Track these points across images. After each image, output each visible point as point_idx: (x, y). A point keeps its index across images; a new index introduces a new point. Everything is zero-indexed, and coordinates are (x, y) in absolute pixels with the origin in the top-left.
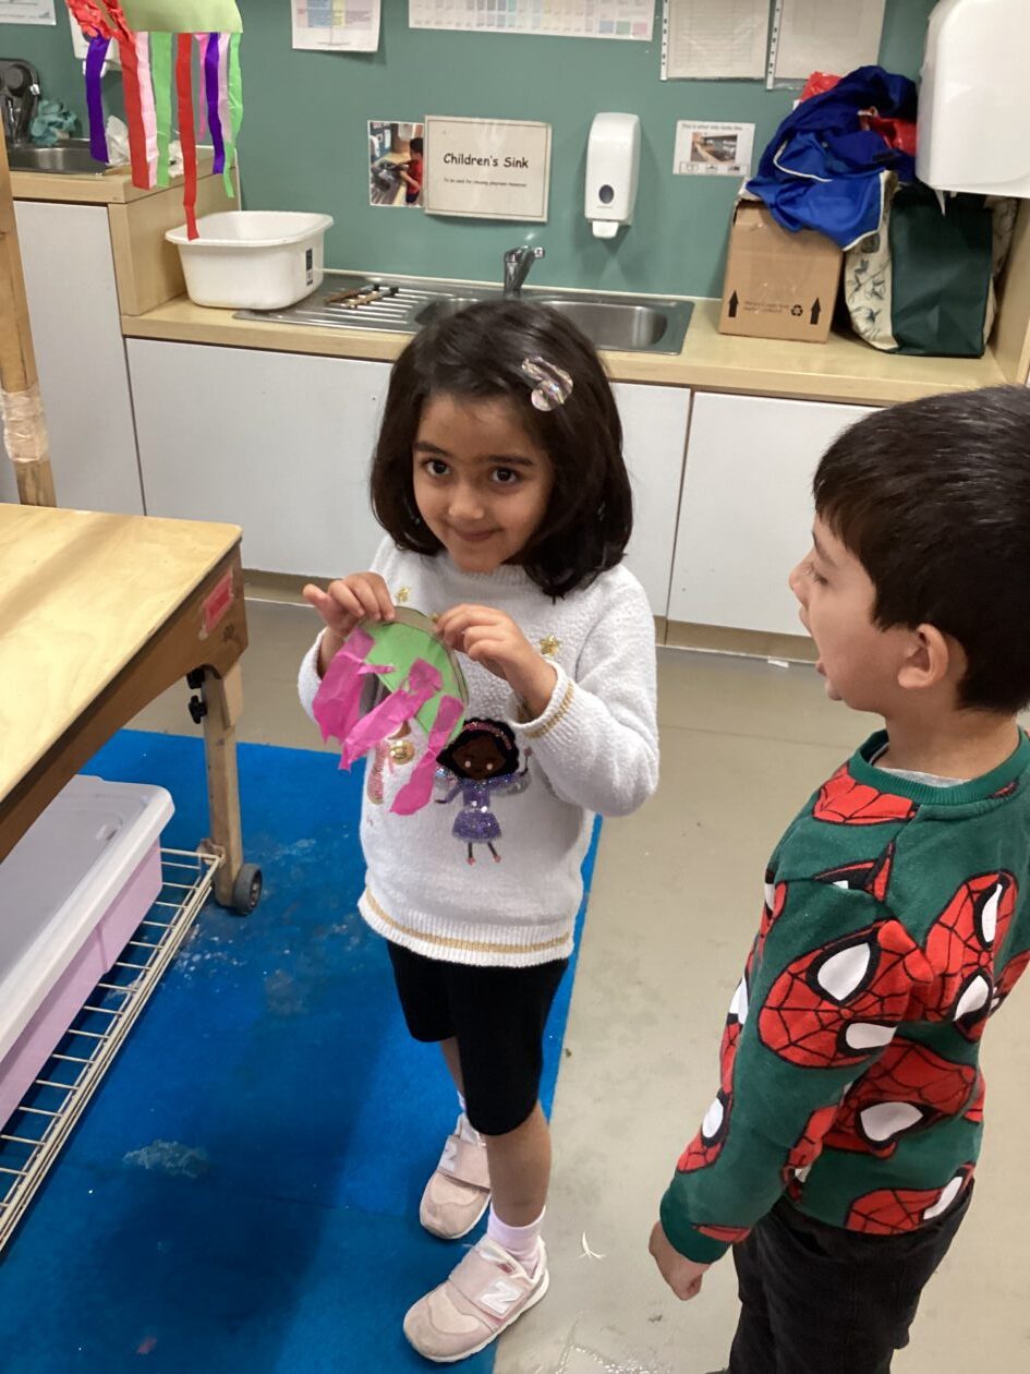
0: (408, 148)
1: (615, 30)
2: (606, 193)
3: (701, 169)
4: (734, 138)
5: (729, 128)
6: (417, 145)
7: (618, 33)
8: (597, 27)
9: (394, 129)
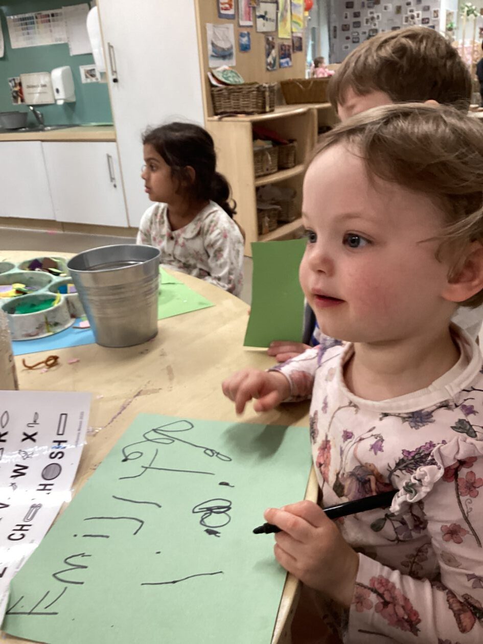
0: (18, 85)
1: (59, 41)
2: (58, 91)
3: (89, 81)
4: (94, 70)
5: (93, 66)
6: (20, 84)
9: (14, 80)
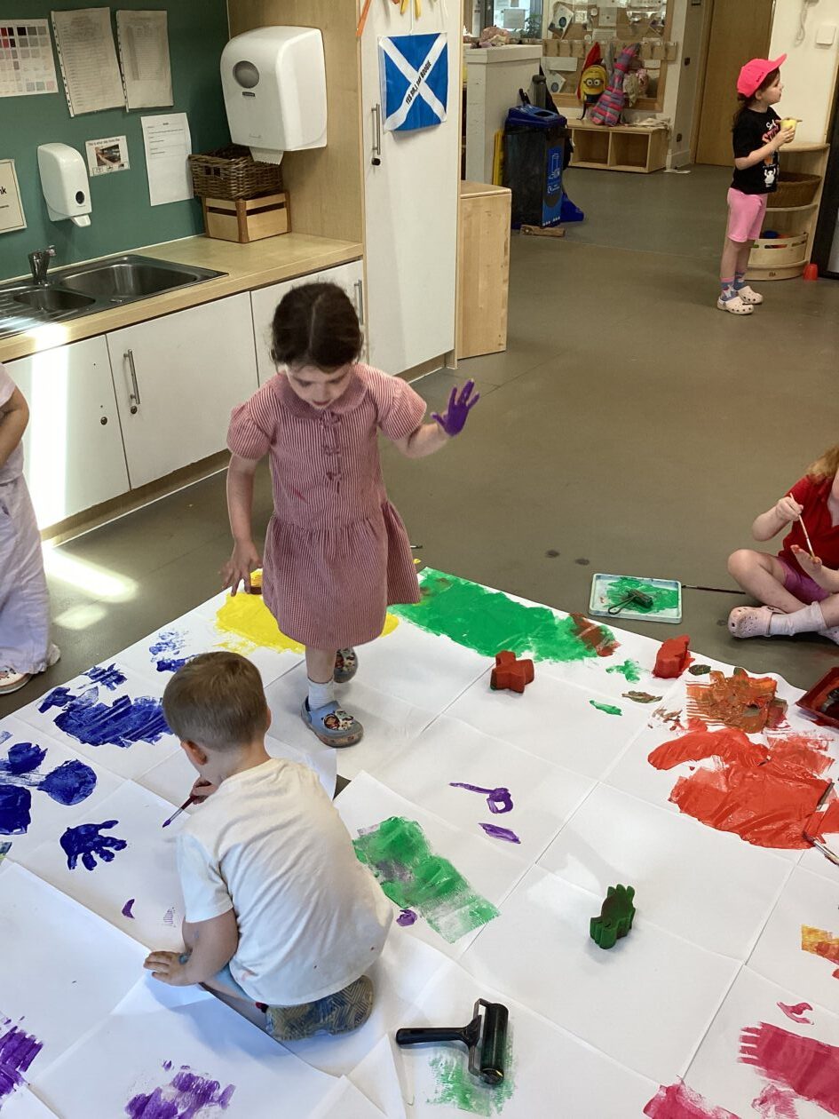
1: (36, 89)
2: (80, 197)
3: (104, 170)
4: (117, 147)
5: (113, 141)
7: (38, 90)
8: (25, 88)
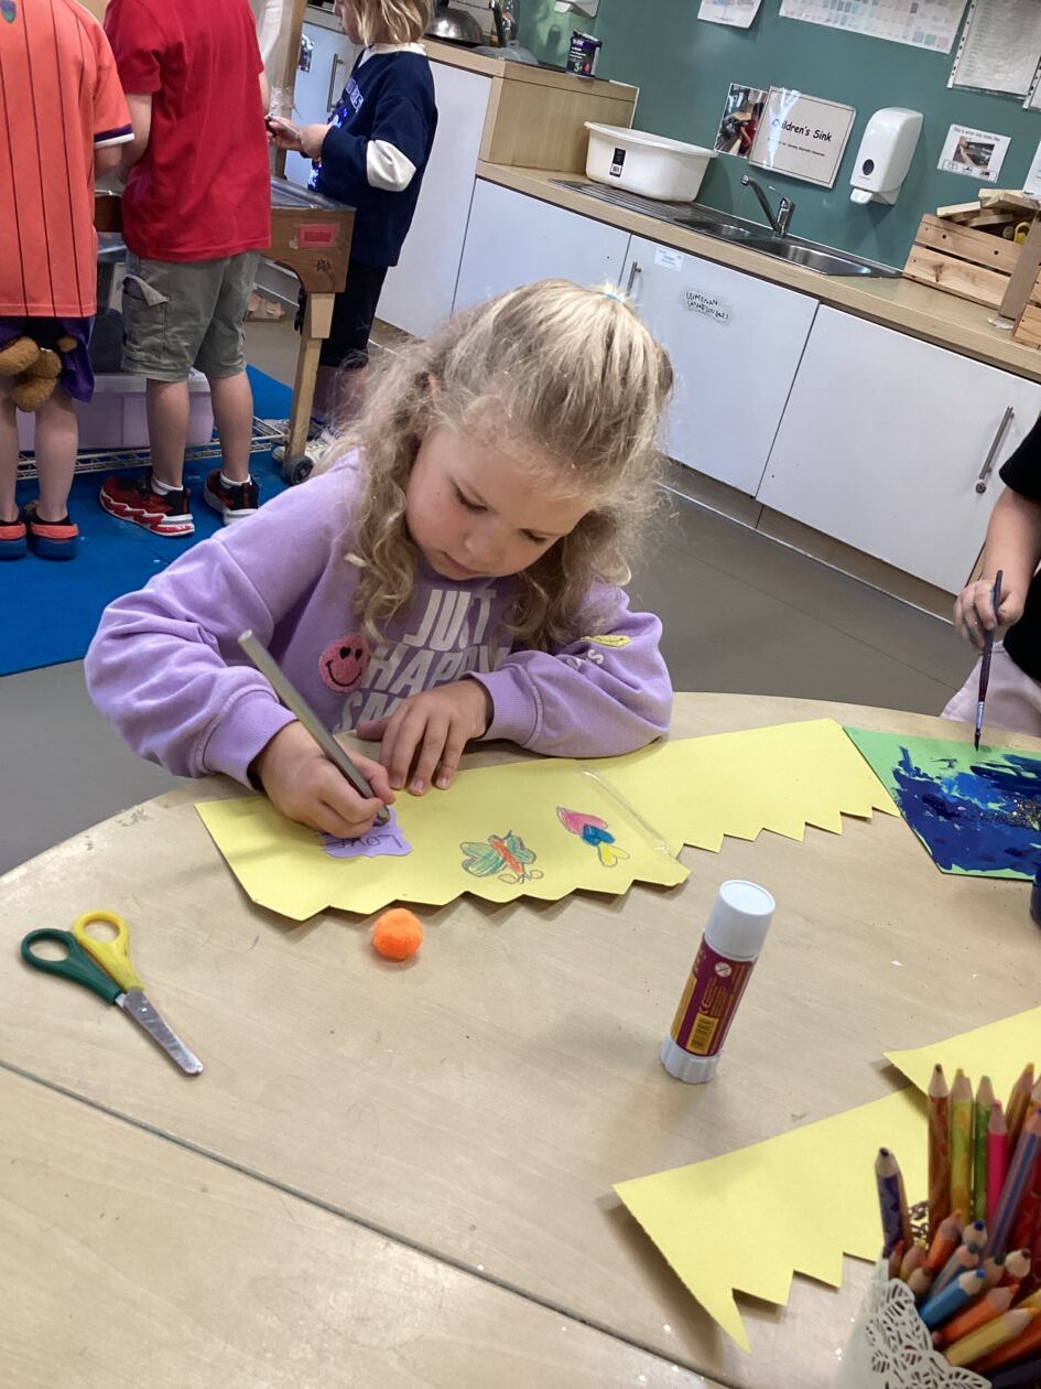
0: (752, 109)
1: (924, 40)
2: (869, 167)
3: (960, 168)
4: (991, 147)
5: (990, 138)
6: (759, 109)
7: (926, 43)
8: (911, 35)
